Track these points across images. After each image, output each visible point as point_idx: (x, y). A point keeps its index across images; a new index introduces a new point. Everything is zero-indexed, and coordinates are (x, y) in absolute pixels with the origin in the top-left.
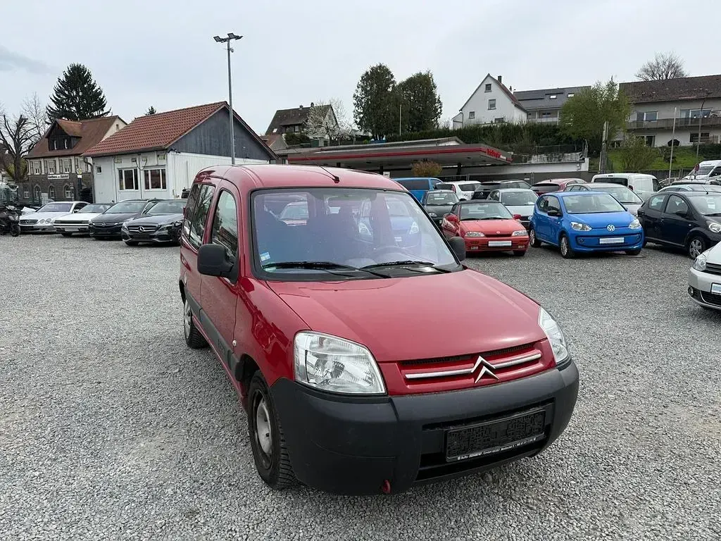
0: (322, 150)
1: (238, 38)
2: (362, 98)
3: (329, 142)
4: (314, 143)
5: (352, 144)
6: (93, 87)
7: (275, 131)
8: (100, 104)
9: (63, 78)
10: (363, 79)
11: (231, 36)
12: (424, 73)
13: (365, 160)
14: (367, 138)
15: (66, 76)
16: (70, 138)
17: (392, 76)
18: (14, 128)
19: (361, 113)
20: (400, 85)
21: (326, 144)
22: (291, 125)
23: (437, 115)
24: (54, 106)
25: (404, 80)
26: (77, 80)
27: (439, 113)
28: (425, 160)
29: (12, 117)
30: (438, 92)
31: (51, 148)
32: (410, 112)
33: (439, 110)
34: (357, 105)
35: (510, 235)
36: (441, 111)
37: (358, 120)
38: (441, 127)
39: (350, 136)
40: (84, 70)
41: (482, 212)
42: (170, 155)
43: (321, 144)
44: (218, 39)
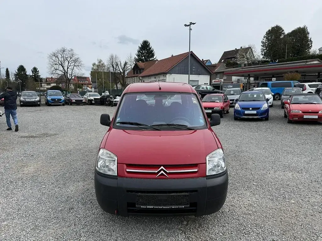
0: (242, 68)
1: (194, 24)
2: (266, 43)
3: (247, 65)
4: (239, 65)
5: (259, 65)
6: (151, 48)
7: (223, 61)
8: (153, 55)
9: (140, 46)
10: (267, 34)
11: (191, 23)
12: (302, 26)
13: (263, 72)
14: (267, 61)
15: (142, 45)
16: (140, 69)
17: (283, 31)
18: (123, 66)
19: (265, 50)
20: (288, 34)
21: (245, 65)
22: (230, 58)
23: (310, 48)
24: (137, 57)
25: (290, 31)
26: (145, 46)
27: (310, 47)
28: (291, 72)
29: (123, 62)
30: (310, 36)
31: (134, 74)
32: (293, 47)
33: (310, 45)
34: (263, 46)
35: (318, 113)
36: (312, 45)
37: (263, 53)
38: (311, 54)
39: (258, 61)
40: (148, 42)
41: (307, 100)
42: (168, 76)
43: (243, 65)
44: (186, 25)
